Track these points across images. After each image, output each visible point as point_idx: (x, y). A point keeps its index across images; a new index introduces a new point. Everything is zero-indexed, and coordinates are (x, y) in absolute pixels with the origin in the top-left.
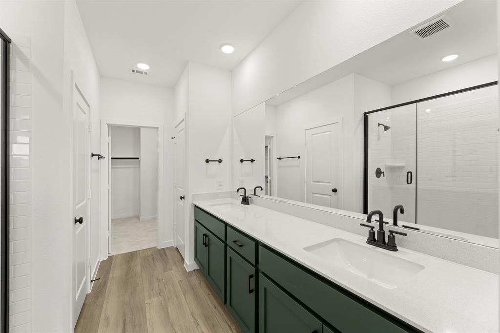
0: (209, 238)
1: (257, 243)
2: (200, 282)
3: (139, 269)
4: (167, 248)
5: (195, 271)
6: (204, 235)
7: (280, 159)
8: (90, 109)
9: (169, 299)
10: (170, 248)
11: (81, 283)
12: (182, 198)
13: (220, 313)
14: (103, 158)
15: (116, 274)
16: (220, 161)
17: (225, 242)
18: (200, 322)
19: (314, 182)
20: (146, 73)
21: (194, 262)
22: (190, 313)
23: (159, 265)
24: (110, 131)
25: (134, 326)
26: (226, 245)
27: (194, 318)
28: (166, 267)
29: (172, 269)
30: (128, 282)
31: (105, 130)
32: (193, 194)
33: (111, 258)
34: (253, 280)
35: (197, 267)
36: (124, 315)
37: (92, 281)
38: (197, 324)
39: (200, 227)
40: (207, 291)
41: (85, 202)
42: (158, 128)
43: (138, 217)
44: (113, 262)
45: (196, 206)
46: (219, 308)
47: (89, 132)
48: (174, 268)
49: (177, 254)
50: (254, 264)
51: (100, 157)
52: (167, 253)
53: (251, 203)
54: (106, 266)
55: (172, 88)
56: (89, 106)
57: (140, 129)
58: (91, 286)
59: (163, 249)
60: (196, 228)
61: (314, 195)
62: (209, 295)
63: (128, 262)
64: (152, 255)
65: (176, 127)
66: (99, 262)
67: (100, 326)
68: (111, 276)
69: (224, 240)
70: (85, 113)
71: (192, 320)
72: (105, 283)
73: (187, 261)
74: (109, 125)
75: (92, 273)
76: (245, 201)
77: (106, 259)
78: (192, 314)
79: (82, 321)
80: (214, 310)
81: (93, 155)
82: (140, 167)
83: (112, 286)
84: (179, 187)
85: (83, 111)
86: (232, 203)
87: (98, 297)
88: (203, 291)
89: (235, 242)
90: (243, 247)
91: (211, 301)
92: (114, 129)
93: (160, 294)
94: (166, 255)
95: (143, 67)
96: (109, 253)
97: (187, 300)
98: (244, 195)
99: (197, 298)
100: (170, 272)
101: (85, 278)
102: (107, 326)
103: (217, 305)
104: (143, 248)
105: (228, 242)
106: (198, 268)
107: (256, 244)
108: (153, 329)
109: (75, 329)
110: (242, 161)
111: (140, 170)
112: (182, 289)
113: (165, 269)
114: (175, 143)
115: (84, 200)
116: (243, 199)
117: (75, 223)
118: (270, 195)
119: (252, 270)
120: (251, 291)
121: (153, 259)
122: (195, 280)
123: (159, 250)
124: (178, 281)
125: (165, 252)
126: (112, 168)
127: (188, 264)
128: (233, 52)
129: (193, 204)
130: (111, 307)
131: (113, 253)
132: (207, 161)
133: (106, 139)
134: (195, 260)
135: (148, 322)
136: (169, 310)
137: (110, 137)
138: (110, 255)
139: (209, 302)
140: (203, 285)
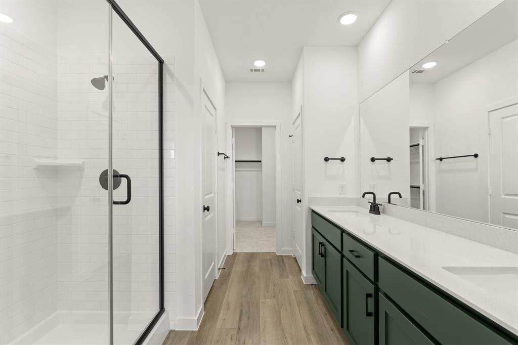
0: (325, 248)
1: (377, 254)
2: (317, 298)
3: (257, 269)
4: (286, 256)
5: (313, 286)
6: (320, 243)
7: (441, 159)
8: (216, 111)
9: (283, 305)
10: (289, 257)
11: (209, 267)
12: (299, 201)
13: (337, 338)
14: (228, 157)
15: (238, 268)
16: (343, 160)
17: (341, 252)
18: (313, 339)
19: (506, 195)
20: (263, 70)
21: (312, 276)
22: (302, 325)
23: (276, 271)
24: (234, 133)
25: (249, 318)
26: (343, 256)
27: (306, 331)
28: (283, 274)
29: (288, 277)
30: (247, 277)
31: (230, 131)
32: (310, 197)
33: (235, 254)
34: (371, 301)
35: (315, 282)
36: (242, 306)
37: (219, 269)
38: (309, 340)
39: (317, 235)
40: (324, 310)
41: (212, 195)
42: (275, 127)
43: (261, 222)
44: (237, 258)
45: (313, 211)
46: (336, 331)
47: (216, 132)
48: (290, 277)
49: (295, 264)
50: (373, 280)
51: (226, 157)
52: (285, 261)
53: (383, 213)
54: (231, 260)
55: (289, 82)
56: (215, 109)
57: (261, 128)
58: (218, 273)
59: (282, 256)
60: (313, 236)
61: (507, 216)
62: (326, 314)
63: (249, 261)
64: (270, 259)
65: (293, 124)
66: (225, 256)
67: (223, 308)
68: (234, 269)
69: (340, 250)
70: (212, 115)
71: (304, 333)
72: (229, 274)
73: (304, 272)
74: (233, 127)
75: (220, 262)
76: (375, 209)
77: (231, 254)
78: (305, 327)
79: (210, 299)
80: (330, 331)
81: (219, 154)
82: (262, 171)
83: (234, 278)
84: (298, 190)
85: (210, 113)
86: (357, 212)
87: (223, 285)
88: (319, 308)
89: (351, 251)
90: (361, 258)
91: (327, 321)
92: (237, 130)
93: (274, 297)
94: (283, 262)
95: (260, 64)
96: (234, 250)
97: (301, 312)
98: (373, 202)
99: (312, 313)
100: (286, 279)
101: (213, 263)
102: (228, 310)
103: (334, 328)
104: (262, 252)
105: (344, 253)
106: (317, 284)
107: (375, 254)
108: (265, 327)
109: (205, 304)
110: (373, 160)
111: (262, 173)
112: (296, 298)
113: (282, 276)
114: (293, 142)
115: (212, 193)
116: (371, 207)
117: (204, 210)
118: (424, 209)
119: (371, 289)
120: (369, 314)
121: (271, 263)
122: (312, 295)
123: (278, 256)
124: (294, 291)
125: (283, 260)
126: (236, 171)
127: (305, 275)
128: (356, 21)
129: (310, 208)
130: (232, 294)
131: (237, 251)
132: (326, 159)
133: (231, 141)
134: (312, 273)
135: (261, 319)
136: (282, 315)
137: (234, 138)
138: (234, 251)
139: (325, 321)
140: (320, 302)
